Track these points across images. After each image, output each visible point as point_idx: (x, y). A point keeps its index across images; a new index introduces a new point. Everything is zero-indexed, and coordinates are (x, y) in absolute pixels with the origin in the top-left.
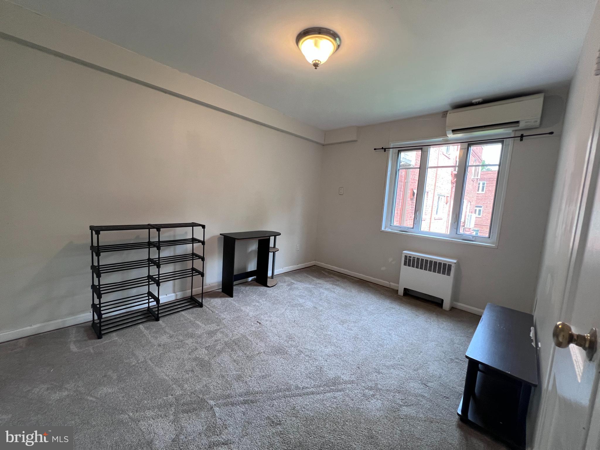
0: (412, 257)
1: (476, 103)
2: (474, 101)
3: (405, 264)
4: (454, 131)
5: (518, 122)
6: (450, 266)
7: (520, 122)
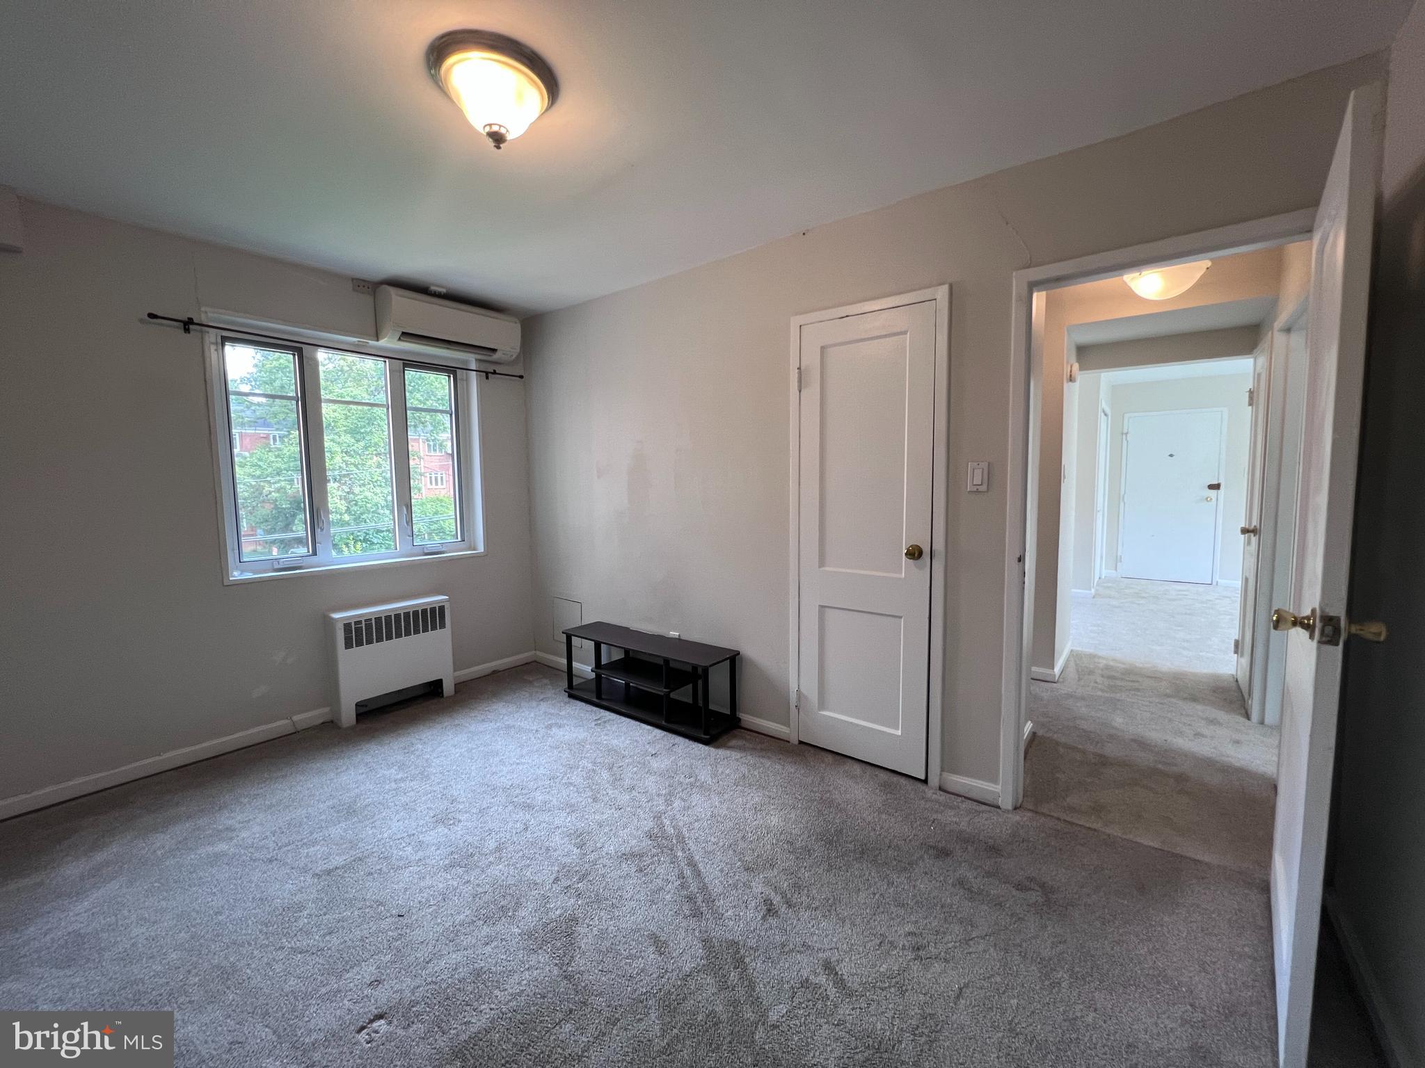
0: (363, 621)
1: (435, 292)
2: (433, 288)
3: (348, 645)
4: (406, 336)
5: (494, 350)
6: (442, 609)
7: (498, 351)
